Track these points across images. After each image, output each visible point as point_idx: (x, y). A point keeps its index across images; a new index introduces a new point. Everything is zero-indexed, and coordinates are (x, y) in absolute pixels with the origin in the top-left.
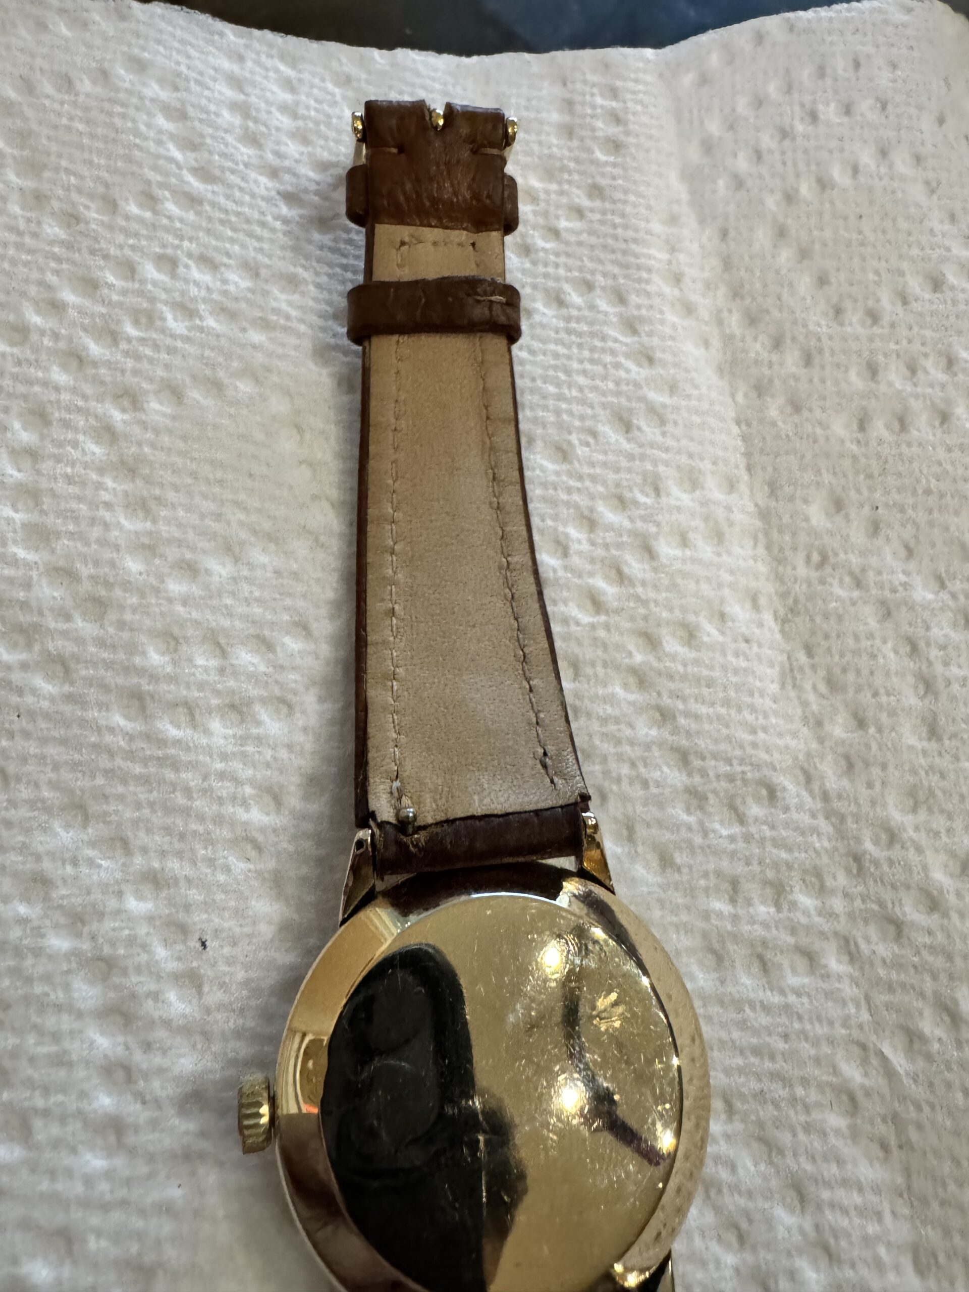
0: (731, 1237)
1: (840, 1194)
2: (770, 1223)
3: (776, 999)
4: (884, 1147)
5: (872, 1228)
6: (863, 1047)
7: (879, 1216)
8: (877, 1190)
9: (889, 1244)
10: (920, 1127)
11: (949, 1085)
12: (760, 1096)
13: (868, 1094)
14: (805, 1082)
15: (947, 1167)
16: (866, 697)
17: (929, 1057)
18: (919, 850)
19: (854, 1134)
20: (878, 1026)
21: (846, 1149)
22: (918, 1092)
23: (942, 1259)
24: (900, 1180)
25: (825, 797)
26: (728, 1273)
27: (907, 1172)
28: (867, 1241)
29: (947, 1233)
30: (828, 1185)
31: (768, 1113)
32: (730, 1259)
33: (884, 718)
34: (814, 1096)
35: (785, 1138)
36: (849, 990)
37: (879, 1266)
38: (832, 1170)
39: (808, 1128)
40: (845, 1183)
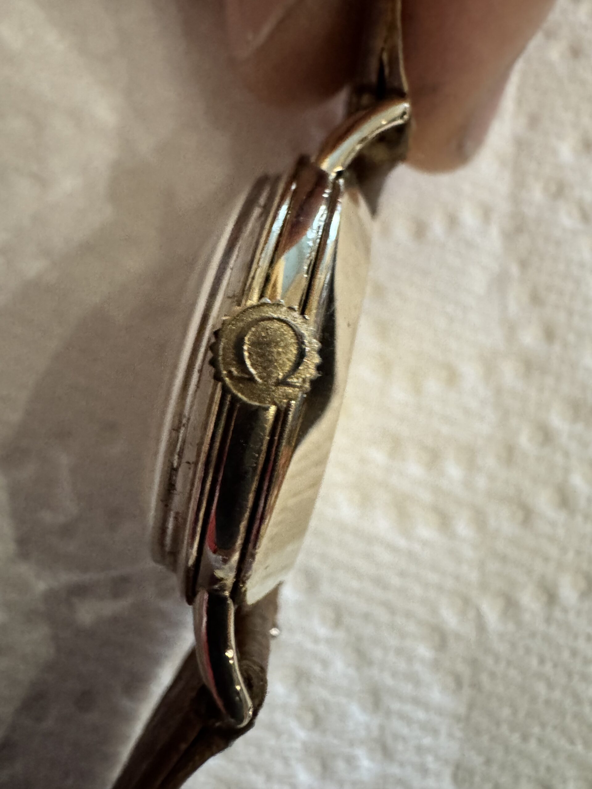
0: (309, 718)
1: (408, 708)
2: (343, 716)
3: (402, 543)
4: (458, 682)
5: (427, 741)
6: (466, 601)
7: (435, 732)
8: (440, 711)
9: (437, 758)
10: (493, 675)
11: (528, 651)
12: (367, 617)
13: (458, 637)
14: (408, 615)
15: (506, 712)
16: (561, 317)
17: (519, 624)
18: (567, 454)
19: (436, 665)
20: (484, 586)
21: (426, 675)
22: (501, 648)
23: (477, 779)
24: (462, 710)
25: (499, 391)
26: (297, 745)
27: (471, 706)
28: (420, 750)
29: (488, 762)
30: (401, 698)
31: (368, 631)
32: (302, 734)
33: (571, 338)
34: (411, 627)
35: (377, 654)
36: (468, 552)
37: (424, 771)
38: (408, 689)
39: (399, 651)
40: (416, 701)
